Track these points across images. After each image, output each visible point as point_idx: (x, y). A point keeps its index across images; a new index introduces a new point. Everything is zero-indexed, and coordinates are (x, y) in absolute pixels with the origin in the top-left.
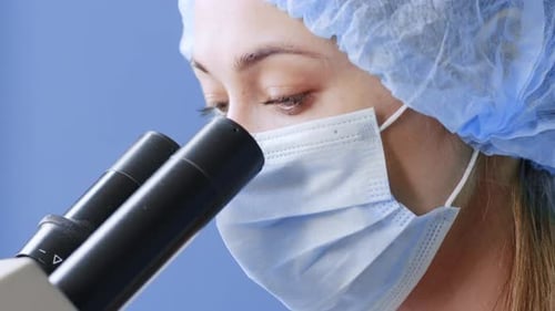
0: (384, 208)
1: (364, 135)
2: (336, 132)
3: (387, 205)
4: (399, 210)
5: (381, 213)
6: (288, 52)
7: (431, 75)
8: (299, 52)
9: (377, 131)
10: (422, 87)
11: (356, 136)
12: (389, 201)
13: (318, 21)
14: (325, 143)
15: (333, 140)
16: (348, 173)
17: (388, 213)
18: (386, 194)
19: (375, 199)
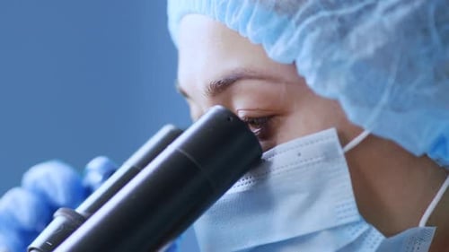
0: (353, 229)
1: (328, 156)
2: (299, 155)
3: (356, 227)
4: (369, 231)
5: (351, 235)
6: (250, 78)
7: (385, 99)
8: (261, 78)
9: (341, 152)
10: (377, 111)
11: (319, 159)
12: (357, 223)
13: (275, 47)
14: (290, 167)
15: (297, 163)
16: (314, 196)
17: (357, 235)
18: (354, 215)
19: (344, 221)
